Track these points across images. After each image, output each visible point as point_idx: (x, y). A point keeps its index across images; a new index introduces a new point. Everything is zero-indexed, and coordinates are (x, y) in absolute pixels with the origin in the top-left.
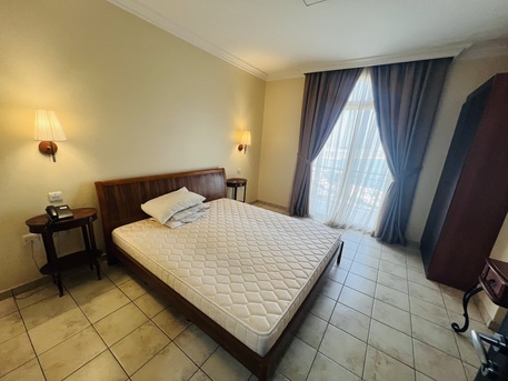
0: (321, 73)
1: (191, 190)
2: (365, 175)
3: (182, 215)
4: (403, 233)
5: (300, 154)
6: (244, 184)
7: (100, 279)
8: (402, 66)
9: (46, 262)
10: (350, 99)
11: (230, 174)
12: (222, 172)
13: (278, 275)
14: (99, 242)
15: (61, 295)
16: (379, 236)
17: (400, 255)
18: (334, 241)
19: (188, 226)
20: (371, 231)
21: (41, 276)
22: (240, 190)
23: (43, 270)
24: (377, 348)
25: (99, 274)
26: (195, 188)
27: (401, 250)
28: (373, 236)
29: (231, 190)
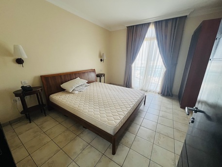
0: (133, 26)
1: (81, 78)
2: (154, 69)
3: (79, 88)
4: (171, 91)
5: (127, 62)
6: (104, 76)
7: (46, 116)
8: (167, 21)
9: (23, 110)
10: (146, 36)
11: (98, 72)
12: (94, 71)
13: (119, 107)
14: (44, 101)
15: (30, 122)
16: (161, 93)
17: (170, 100)
18: (142, 95)
19: (81, 93)
20: (158, 92)
21: (21, 115)
22: (102, 78)
23: (22, 113)
24: (160, 133)
25: (45, 114)
26: (83, 78)
27: (170, 98)
28: (159, 94)
29: (98, 78)
